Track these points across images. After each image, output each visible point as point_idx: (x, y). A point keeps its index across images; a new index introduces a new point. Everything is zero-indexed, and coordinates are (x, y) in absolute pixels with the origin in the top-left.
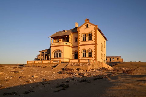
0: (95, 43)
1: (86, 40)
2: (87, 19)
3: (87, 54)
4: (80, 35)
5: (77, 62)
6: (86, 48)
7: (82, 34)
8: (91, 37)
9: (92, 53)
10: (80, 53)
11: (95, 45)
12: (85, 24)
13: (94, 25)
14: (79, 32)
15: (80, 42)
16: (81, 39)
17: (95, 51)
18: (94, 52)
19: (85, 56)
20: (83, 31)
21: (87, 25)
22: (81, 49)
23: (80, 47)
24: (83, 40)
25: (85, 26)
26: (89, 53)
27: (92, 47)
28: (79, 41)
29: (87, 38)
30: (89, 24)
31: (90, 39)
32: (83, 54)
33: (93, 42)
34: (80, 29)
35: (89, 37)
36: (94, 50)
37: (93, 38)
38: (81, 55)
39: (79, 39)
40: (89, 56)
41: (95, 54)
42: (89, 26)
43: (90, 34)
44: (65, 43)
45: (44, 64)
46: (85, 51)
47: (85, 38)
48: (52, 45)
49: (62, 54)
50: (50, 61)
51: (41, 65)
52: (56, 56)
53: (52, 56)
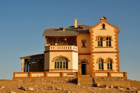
0: (116, 51)
1: (103, 46)
2: (104, 17)
3: (105, 66)
4: (94, 38)
5: (107, 76)
6: (105, 57)
7: (96, 37)
8: (110, 42)
9: (113, 64)
10: (95, 63)
11: (116, 54)
12: (101, 24)
13: (114, 27)
14: (93, 34)
15: (93, 47)
16: (95, 44)
17: (116, 61)
18: (115, 63)
19: (103, 68)
20: (97, 32)
21: (104, 26)
22: (96, 57)
23: (93, 54)
24: (99, 45)
25: (100, 26)
26: (108, 64)
27: (113, 57)
28: (93, 46)
29: (104, 43)
30: (106, 24)
31: (109, 45)
32: (99, 64)
33: (113, 49)
34: (93, 29)
35: (107, 42)
36: (115, 61)
37: (113, 43)
38: (96, 67)
39: (93, 44)
40: (108, 68)
41: (118, 66)
42: (107, 26)
43: (109, 39)
44: (73, 47)
45: (50, 77)
46: (102, 60)
47: (102, 42)
48: (52, 48)
49: (69, 63)
50: (61, 73)
51: (43, 79)
52: (57, 65)
53: (52, 66)
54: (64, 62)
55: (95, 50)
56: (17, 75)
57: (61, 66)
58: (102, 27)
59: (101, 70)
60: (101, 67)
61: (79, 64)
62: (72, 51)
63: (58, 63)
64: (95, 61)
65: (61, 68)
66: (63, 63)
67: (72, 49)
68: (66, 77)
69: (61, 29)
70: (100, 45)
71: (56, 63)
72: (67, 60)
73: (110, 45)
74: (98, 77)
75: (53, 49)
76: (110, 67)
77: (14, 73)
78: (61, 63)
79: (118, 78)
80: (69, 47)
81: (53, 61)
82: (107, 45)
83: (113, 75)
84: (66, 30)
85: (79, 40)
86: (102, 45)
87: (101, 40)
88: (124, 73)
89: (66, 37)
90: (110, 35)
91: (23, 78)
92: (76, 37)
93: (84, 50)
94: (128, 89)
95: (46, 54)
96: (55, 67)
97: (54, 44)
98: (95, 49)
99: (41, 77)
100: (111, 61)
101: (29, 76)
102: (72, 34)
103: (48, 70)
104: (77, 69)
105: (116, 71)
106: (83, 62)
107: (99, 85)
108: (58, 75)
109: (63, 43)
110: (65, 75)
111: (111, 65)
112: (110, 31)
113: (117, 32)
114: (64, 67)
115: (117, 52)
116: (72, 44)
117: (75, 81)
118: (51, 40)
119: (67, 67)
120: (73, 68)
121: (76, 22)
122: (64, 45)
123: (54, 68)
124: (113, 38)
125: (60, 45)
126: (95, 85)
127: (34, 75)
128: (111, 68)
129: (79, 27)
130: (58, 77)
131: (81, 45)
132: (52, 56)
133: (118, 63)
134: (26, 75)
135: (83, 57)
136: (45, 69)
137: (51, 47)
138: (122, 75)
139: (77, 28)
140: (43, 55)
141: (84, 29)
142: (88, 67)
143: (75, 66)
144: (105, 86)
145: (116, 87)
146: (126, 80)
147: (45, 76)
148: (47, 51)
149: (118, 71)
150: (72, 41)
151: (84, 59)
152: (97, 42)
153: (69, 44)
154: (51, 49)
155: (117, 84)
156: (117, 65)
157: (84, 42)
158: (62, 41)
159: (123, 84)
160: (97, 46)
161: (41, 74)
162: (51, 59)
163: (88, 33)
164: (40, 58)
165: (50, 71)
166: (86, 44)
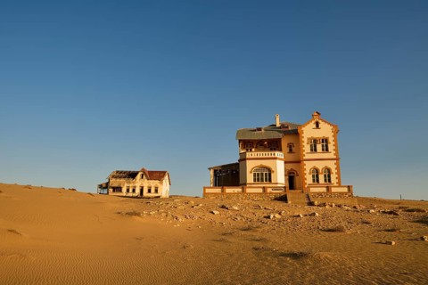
0: (335, 157)
1: (318, 151)
2: (317, 113)
3: (321, 178)
4: (305, 140)
5: (326, 191)
6: (320, 165)
7: (308, 139)
8: (327, 146)
9: (331, 175)
10: (307, 174)
11: (335, 161)
12: (313, 122)
13: (331, 125)
14: (303, 135)
15: (304, 153)
16: (307, 148)
17: (336, 171)
18: (334, 173)
19: (318, 181)
20: (308, 132)
21: (317, 124)
22: (308, 166)
23: (305, 162)
24: (312, 150)
25: (312, 125)
26: (325, 176)
27: (332, 165)
28: (304, 151)
29: (319, 147)
30: (320, 121)
31: (326, 149)
32: (313, 176)
33: (331, 155)
34: (303, 129)
35: (323, 146)
36: (334, 171)
37: (331, 147)
38: (309, 179)
39: (304, 148)
40: (325, 181)
41: (338, 178)
42: (322, 124)
43: (325, 141)
44: (278, 154)
45: (250, 194)
46: (317, 170)
47: (315, 146)
48: (249, 155)
49: (272, 175)
50: (264, 188)
51: (241, 196)
52: (258, 178)
53: (250, 178)
55: (307, 157)
56: (208, 191)
57: (262, 179)
58: (315, 126)
59: (316, 183)
60: (316, 179)
61: (285, 175)
62: (276, 158)
63: (258, 174)
64: (307, 172)
65: (262, 181)
66: (265, 175)
67: (276, 156)
68: (271, 193)
69: (260, 129)
70: (314, 149)
71: (255, 174)
72: (269, 170)
73: (327, 150)
74: (314, 193)
75: (250, 157)
76: (328, 178)
77: (205, 188)
78: (262, 174)
79: (340, 193)
80: (272, 153)
81: (251, 172)
82: (323, 150)
83: (334, 190)
84: (266, 130)
85: (284, 144)
86: (316, 150)
87: (314, 143)
88: (349, 187)
89: (266, 140)
90: (326, 136)
91: (215, 194)
92: (280, 140)
93: (291, 157)
94: (355, 207)
95: (241, 164)
96: (255, 180)
97: (251, 150)
98: (306, 155)
99: (238, 193)
100: (329, 171)
101: (222, 191)
102: (275, 135)
103: (245, 184)
104: (283, 182)
105: (335, 185)
106: (290, 173)
107: (316, 203)
108: (261, 191)
109: (262, 148)
110: (269, 190)
111: (329, 176)
112: (326, 131)
113: (336, 132)
114: (266, 180)
115: (337, 159)
116: (275, 150)
117: (283, 199)
118: (247, 144)
119: (270, 180)
120: (279, 182)
121: (278, 119)
122: (264, 150)
123: (252, 182)
124: (331, 140)
125: (259, 150)
126: (311, 204)
127: (229, 190)
128: (330, 181)
129: (283, 126)
130: (260, 194)
131: (288, 150)
132: (250, 165)
133: (338, 173)
134: (218, 190)
135: (290, 166)
136: (241, 182)
137: (247, 153)
138: (346, 190)
139: (280, 128)
140: (237, 165)
141: (290, 129)
142: (297, 180)
143: (280, 178)
144: (324, 205)
145: (339, 206)
146: (351, 196)
147: (243, 191)
148: (243, 159)
149: (339, 185)
150: (274, 145)
151: (292, 169)
152: (309, 146)
153: (271, 150)
154: (247, 157)
155: (340, 202)
156: (337, 176)
157: (290, 146)
158: (261, 145)
159: (348, 202)
160: (309, 151)
161: (238, 190)
162: (248, 170)
163: (296, 133)
164: (234, 168)
165: (248, 185)
166: (293, 149)
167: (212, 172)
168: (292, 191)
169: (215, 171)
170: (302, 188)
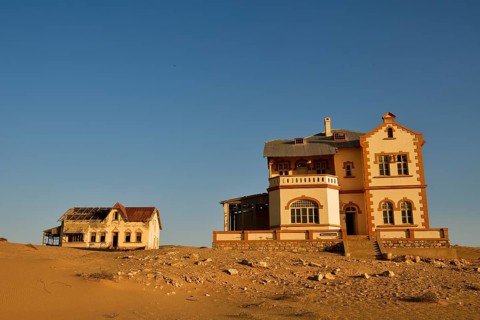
0: (419, 183)
1: (392, 174)
2: (390, 114)
3: (398, 217)
4: (371, 157)
5: (405, 237)
6: (396, 197)
7: (376, 155)
8: (405, 166)
9: (414, 212)
10: (375, 210)
11: (420, 190)
12: (384, 128)
13: (412, 133)
14: (367, 149)
15: (370, 177)
16: (374, 169)
17: (421, 205)
18: (418, 209)
19: (392, 221)
20: (376, 144)
21: (390, 132)
22: (376, 198)
23: (371, 192)
24: (381, 173)
25: (383, 133)
26: (403, 213)
27: (414, 196)
28: (370, 174)
29: (394, 168)
30: (395, 128)
31: (404, 171)
32: (385, 213)
33: (414, 180)
34: (368, 139)
35: (399, 166)
36: (417, 205)
37: (412, 168)
38: (378, 219)
39: (369, 170)
40: (404, 220)
41: (425, 216)
42: (397, 132)
43: (403, 158)
44: (328, 179)
45: (285, 241)
46: (390, 205)
47: (387, 167)
48: (283, 181)
49: (320, 211)
50: (307, 231)
51: (272, 245)
52: (297, 217)
53: (285, 218)
54: (310, 210)
55: (374, 183)
56: (220, 237)
57: (305, 218)
58: (386, 135)
59: (389, 224)
60: (389, 218)
61: (341, 212)
62: (325, 186)
63: (298, 211)
64: (375, 206)
65: (305, 221)
66: (310, 212)
67: (327, 182)
68: (318, 240)
69: (300, 141)
70: (385, 172)
71: (293, 211)
72: (316, 204)
73: (406, 172)
74: (386, 240)
75: (286, 184)
76: (408, 217)
77: (215, 233)
78: (304, 210)
79: (428, 240)
80: (321, 178)
81: (287, 208)
82: (400, 172)
83: (417, 235)
84: (310, 141)
85: (339, 163)
86: (388, 173)
87: (385, 161)
88: (442, 230)
89: (309, 158)
90: (404, 151)
91: (232, 242)
92: (332, 157)
93: (349, 184)
94: (452, 263)
95: (272, 194)
96: (293, 221)
97: (287, 174)
98: (373, 180)
99: (267, 241)
100: (409, 205)
101: (243, 238)
102: (324, 150)
103: (279, 227)
104: (338, 223)
105: (420, 227)
106: (348, 209)
107: (390, 256)
108: (302, 236)
109: (304, 170)
110: (316, 236)
111: (410, 213)
112: (403, 142)
113: (420, 144)
114: (311, 221)
115: (422, 187)
116: (324, 173)
117: (338, 249)
118: (280, 164)
119: (317, 220)
120: (330, 222)
121: (328, 125)
122: (307, 174)
123: (290, 222)
124: (412, 156)
125: (299, 174)
126: (382, 257)
127: (253, 236)
128: (411, 221)
129: (336, 135)
130: (302, 241)
131: (343, 172)
132: (286, 197)
133: (424, 209)
134: (236, 236)
135: (348, 198)
136: (271, 224)
137: (281, 178)
138: (437, 235)
139: (332, 138)
140: (265, 197)
141: (347, 139)
142: (359, 218)
143: (333, 217)
144: (403, 259)
145: (427, 261)
146: (447, 244)
147: (276, 237)
148: (275, 188)
149: (427, 227)
150: (323, 165)
151: (351, 203)
152: (377, 166)
153: (318, 173)
154: (281, 184)
155: (429, 254)
156: (422, 213)
157: (348, 167)
158: (303, 165)
159: (442, 253)
160: (378, 174)
161: (267, 236)
162: (283, 204)
163: (356, 146)
164: (260, 202)
165: (282, 229)
166: (353, 171)
167: (226, 206)
168: (352, 237)
169: (231, 207)
170: (367, 233)
